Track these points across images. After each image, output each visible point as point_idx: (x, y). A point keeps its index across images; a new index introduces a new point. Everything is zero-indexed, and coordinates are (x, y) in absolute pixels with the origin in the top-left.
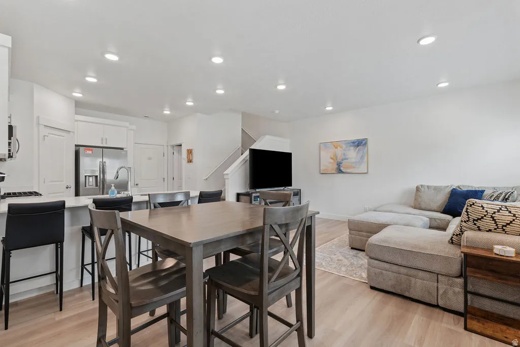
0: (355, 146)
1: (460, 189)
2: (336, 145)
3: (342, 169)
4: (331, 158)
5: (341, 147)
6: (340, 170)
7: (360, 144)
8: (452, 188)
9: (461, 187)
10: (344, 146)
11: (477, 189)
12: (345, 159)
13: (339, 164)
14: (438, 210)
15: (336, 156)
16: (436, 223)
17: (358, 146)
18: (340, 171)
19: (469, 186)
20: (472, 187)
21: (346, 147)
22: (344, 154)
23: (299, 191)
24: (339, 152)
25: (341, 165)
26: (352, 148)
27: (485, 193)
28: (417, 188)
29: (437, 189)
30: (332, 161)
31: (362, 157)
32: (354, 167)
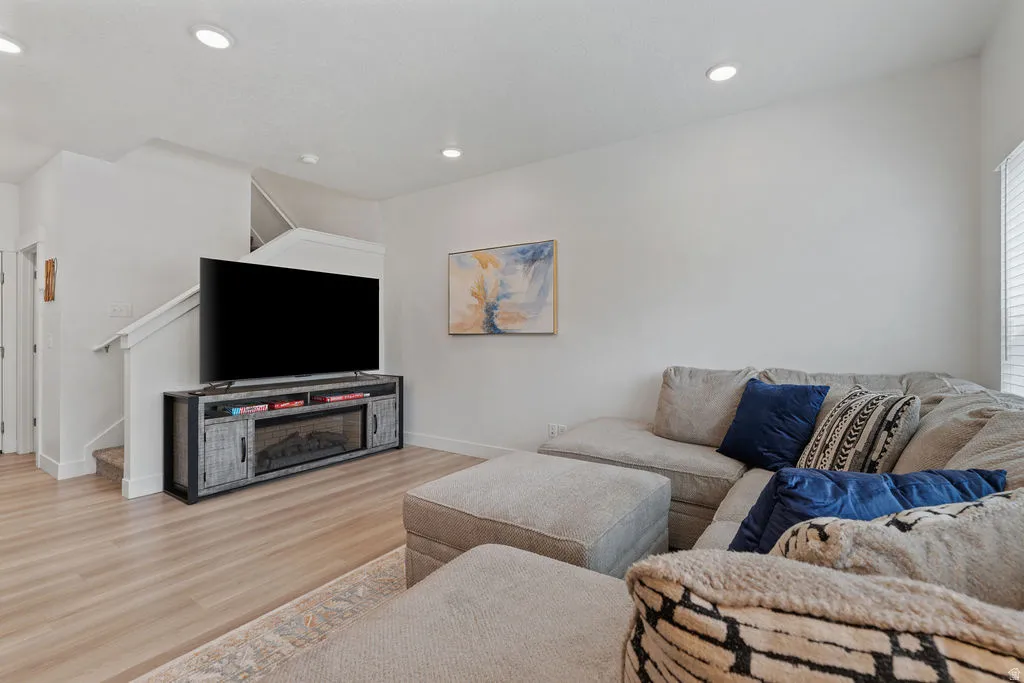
0: (526, 261)
1: (769, 379)
2: (483, 257)
3: (497, 322)
4: (474, 294)
5: (496, 265)
6: (493, 326)
7: (537, 255)
8: (747, 379)
9: (770, 375)
10: (502, 262)
11: (812, 383)
12: (506, 296)
13: (490, 310)
14: (710, 441)
15: (482, 286)
16: (695, 489)
17: (533, 261)
18: (492, 330)
19: (790, 372)
20: (798, 374)
21: (507, 264)
22: (502, 284)
23: (397, 381)
24: (491, 277)
25: (495, 311)
26: (520, 267)
27: (830, 394)
28: (666, 375)
29: (711, 378)
30: (475, 301)
31: (543, 291)
32: (524, 319)
